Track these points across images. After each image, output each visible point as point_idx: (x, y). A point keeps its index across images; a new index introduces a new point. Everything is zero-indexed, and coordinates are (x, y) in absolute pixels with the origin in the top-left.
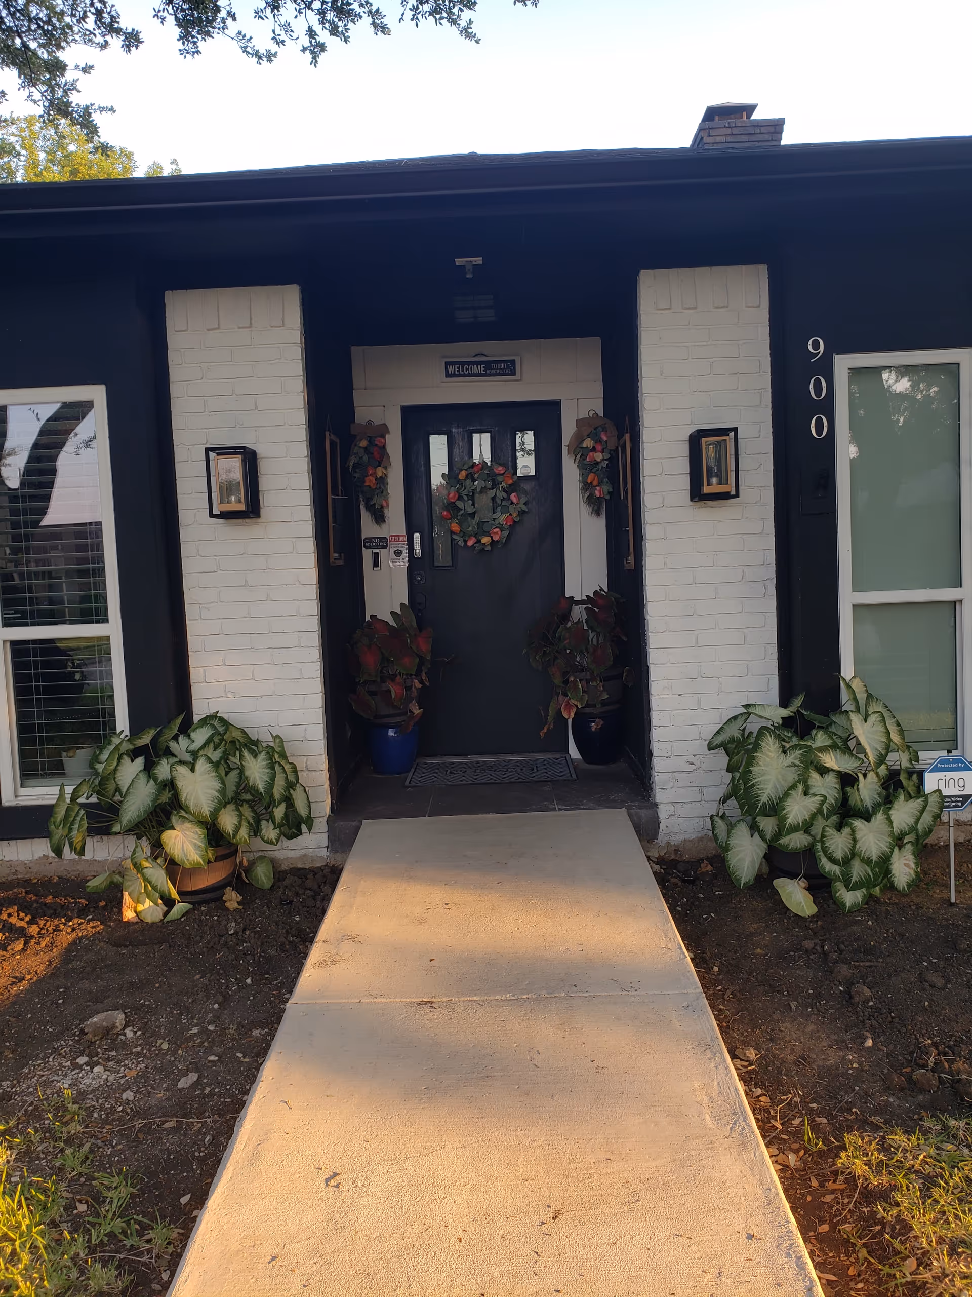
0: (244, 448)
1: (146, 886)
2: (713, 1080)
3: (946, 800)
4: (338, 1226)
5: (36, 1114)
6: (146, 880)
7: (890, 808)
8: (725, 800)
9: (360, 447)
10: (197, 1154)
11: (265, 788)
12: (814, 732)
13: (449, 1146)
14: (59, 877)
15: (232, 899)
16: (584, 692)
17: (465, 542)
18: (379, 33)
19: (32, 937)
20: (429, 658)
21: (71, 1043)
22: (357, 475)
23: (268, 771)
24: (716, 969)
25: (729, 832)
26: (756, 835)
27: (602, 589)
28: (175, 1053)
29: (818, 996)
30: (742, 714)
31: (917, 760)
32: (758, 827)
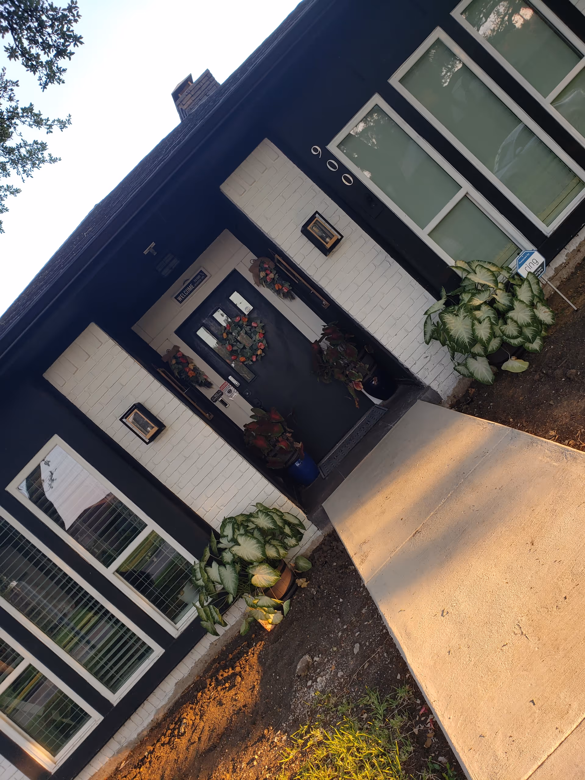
0: (134, 405)
1: (264, 610)
2: (545, 451)
3: (535, 273)
4: (461, 622)
5: (313, 712)
6: (261, 607)
7: (517, 297)
8: (453, 357)
9: (174, 364)
10: (387, 663)
11: (273, 525)
12: (460, 297)
13: (473, 563)
14: (225, 646)
15: (302, 582)
16: (357, 373)
17: (252, 361)
18: (17, 194)
19: (240, 672)
20: (283, 419)
21: (298, 683)
22: (183, 377)
23: (268, 518)
24: (511, 420)
25: (467, 368)
26: (478, 358)
27: (324, 326)
28: (341, 647)
29: (557, 391)
30: (427, 318)
31: (511, 270)
32: (475, 354)
